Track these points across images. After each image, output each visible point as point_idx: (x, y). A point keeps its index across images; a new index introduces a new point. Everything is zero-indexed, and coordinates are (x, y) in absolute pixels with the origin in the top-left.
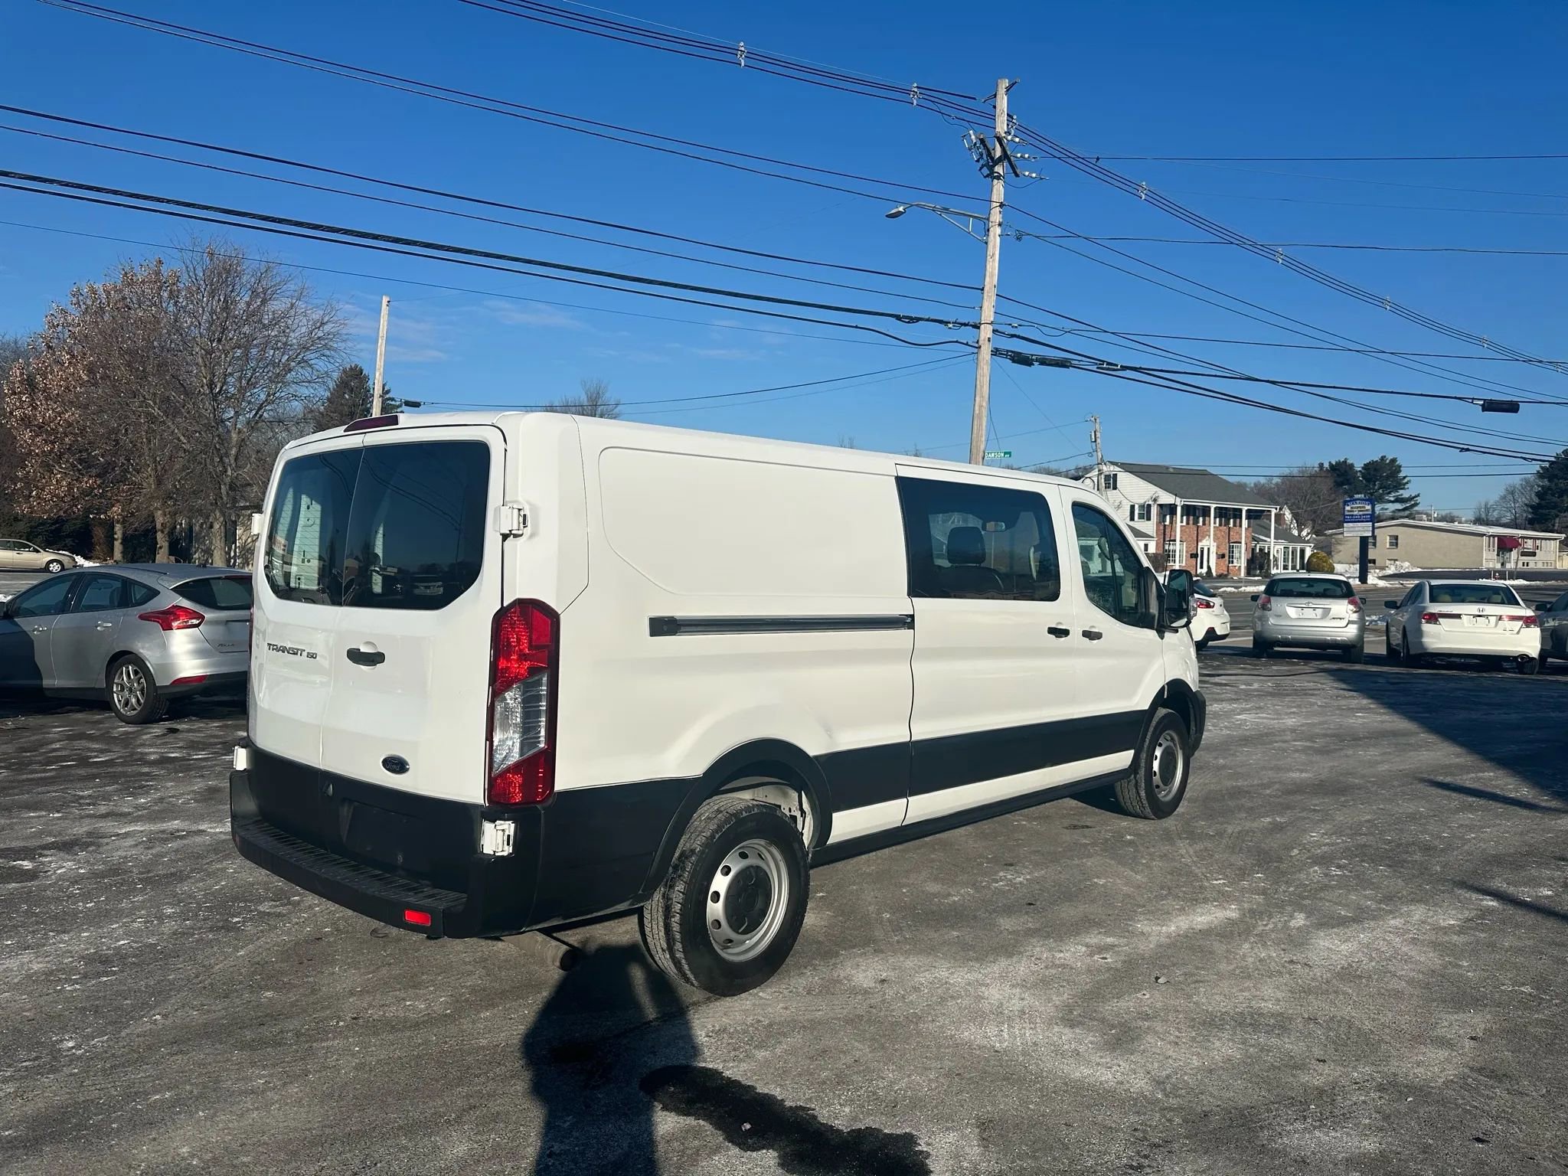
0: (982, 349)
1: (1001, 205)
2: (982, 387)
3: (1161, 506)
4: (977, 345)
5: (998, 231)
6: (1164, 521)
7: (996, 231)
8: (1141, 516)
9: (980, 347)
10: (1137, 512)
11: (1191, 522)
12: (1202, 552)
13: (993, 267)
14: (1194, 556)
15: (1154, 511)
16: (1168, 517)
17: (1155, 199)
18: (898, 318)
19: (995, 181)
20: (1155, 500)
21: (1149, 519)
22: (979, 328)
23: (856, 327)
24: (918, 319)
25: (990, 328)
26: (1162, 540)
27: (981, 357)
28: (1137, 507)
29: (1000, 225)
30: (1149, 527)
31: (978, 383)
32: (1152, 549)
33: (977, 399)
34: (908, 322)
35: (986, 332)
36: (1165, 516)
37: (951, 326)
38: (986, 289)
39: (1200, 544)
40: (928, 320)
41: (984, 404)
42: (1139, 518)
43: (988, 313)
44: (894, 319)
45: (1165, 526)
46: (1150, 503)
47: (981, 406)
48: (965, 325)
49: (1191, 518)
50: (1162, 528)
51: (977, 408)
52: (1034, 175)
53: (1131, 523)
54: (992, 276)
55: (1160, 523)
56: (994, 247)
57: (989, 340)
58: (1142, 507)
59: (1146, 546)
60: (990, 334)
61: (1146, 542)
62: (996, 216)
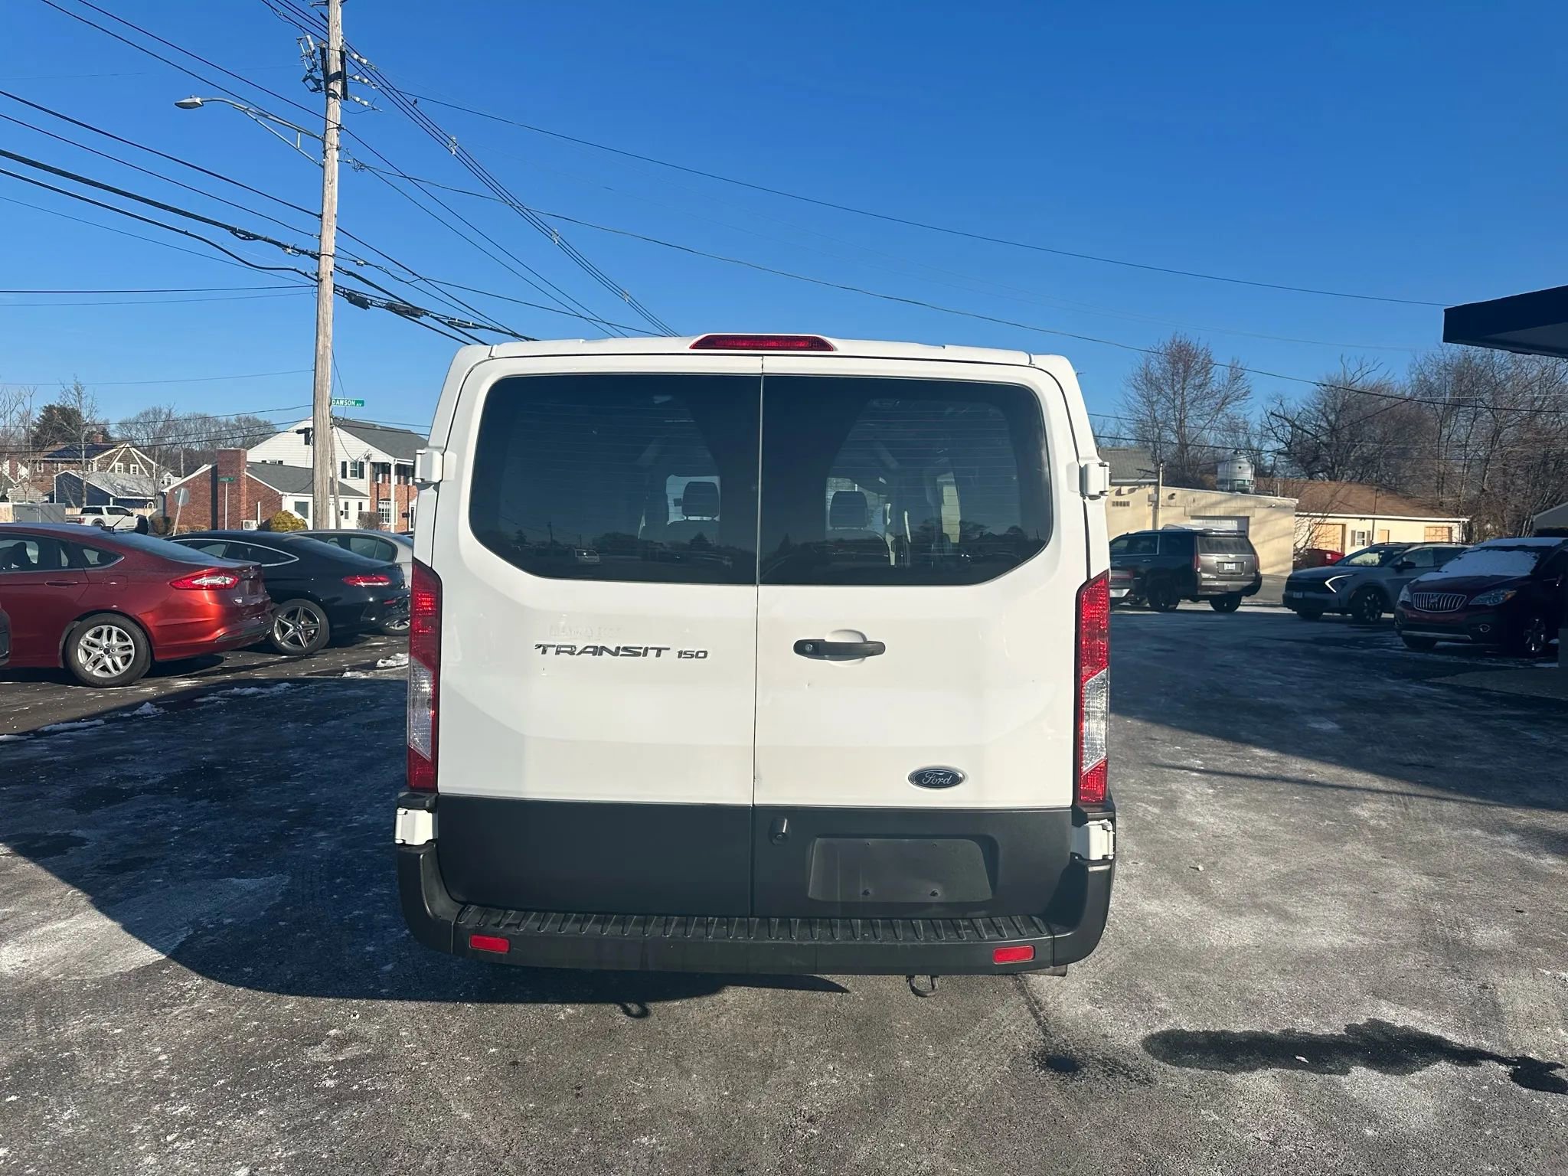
0: (324, 282)
1: (339, 128)
2: (326, 325)
3: (374, 464)
4: (316, 278)
5: (336, 155)
6: (377, 480)
7: (334, 155)
8: (354, 474)
9: (322, 280)
10: (349, 469)
11: (402, 481)
12: (412, 511)
13: (332, 192)
14: (406, 515)
15: (367, 468)
16: (380, 475)
17: (463, 158)
18: (234, 231)
19: (331, 99)
20: (368, 458)
21: (362, 477)
22: (318, 259)
23: (186, 233)
24: (256, 238)
25: (331, 261)
26: (376, 499)
27: (322, 292)
28: (348, 464)
29: (338, 149)
30: (363, 485)
31: (321, 320)
32: (366, 508)
33: (321, 337)
34: (243, 238)
35: (327, 265)
36: (377, 474)
37: (290, 251)
38: (325, 217)
39: (410, 503)
40: (265, 240)
41: (329, 345)
42: (351, 476)
43: (329, 244)
44: (229, 231)
45: (378, 484)
46: (364, 460)
47: (325, 347)
48: (305, 253)
49: (402, 477)
50: (375, 486)
51: (320, 347)
52: (366, 103)
53: (343, 481)
54: (331, 203)
55: (373, 481)
56: (333, 173)
57: (331, 275)
58: (354, 464)
59: (360, 504)
60: (331, 268)
61: (360, 501)
62: (333, 138)
